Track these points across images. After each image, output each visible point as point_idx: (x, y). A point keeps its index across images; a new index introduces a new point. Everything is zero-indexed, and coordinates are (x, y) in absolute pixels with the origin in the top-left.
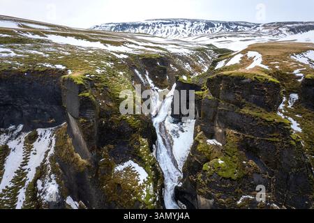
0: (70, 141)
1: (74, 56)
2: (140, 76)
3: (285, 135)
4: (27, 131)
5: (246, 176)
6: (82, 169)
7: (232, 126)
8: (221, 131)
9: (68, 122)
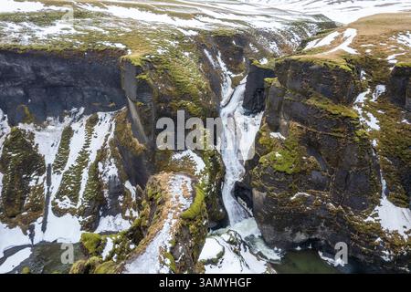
0: (129, 125)
1: (135, 33)
2: (210, 57)
3: (350, 131)
4: (88, 114)
5: (303, 172)
6: (139, 152)
7: (296, 119)
8: (286, 123)
9: (128, 107)
